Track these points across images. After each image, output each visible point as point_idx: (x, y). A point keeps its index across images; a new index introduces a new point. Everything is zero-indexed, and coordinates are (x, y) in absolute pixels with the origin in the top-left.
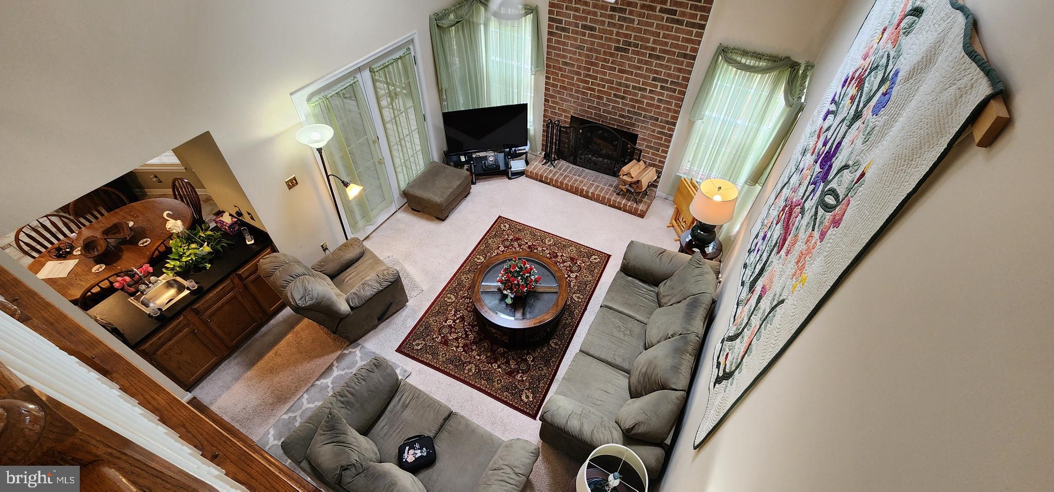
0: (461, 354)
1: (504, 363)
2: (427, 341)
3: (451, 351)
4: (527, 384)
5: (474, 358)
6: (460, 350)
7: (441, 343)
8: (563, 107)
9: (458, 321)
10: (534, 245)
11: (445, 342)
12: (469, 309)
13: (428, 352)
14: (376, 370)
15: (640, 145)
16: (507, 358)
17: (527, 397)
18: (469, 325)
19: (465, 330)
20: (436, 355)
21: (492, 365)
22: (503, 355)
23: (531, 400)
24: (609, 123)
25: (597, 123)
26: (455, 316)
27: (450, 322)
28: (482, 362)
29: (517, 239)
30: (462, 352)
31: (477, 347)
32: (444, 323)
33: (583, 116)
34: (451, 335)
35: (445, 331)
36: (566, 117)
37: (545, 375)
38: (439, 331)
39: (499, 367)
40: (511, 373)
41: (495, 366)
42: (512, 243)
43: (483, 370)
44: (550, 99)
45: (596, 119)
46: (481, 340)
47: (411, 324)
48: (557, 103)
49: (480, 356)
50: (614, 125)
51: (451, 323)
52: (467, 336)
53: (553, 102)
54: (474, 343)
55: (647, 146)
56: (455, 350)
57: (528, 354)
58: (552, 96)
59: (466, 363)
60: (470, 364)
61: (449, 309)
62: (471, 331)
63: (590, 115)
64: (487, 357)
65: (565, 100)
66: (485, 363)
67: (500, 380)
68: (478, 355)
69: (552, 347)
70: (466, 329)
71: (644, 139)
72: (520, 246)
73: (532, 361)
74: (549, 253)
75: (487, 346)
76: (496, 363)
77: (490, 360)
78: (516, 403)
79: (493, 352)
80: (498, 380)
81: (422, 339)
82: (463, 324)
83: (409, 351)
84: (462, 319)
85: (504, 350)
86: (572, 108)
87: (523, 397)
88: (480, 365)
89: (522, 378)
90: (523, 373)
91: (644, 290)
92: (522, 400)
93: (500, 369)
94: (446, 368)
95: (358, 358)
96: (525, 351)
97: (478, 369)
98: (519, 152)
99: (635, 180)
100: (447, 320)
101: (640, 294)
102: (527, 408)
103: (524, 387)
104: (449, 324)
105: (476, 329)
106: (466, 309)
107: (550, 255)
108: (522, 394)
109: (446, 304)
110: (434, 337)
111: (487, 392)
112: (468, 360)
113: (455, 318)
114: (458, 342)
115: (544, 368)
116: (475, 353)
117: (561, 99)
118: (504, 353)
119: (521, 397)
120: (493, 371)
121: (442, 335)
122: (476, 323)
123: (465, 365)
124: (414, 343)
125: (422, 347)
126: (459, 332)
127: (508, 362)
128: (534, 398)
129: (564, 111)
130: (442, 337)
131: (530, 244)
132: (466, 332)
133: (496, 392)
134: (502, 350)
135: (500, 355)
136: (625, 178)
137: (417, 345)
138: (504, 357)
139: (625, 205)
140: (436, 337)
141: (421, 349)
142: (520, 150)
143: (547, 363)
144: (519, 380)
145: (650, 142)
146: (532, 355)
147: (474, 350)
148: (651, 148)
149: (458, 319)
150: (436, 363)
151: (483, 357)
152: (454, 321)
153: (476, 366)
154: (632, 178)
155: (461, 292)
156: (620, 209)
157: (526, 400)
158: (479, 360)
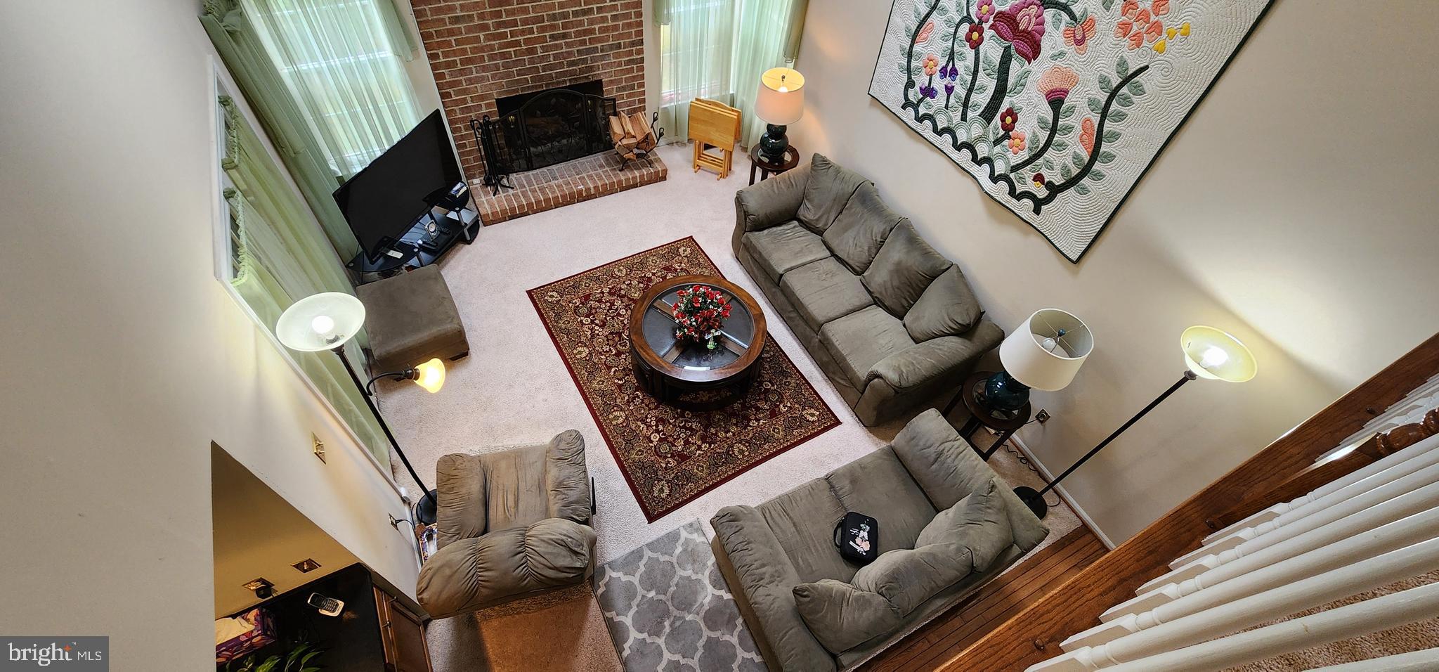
0: (712, 449)
1: (756, 413)
2: (664, 477)
3: (700, 458)
4: (796, 406)
5: (728, 438)
6: (705, 447)
7: (679, 463)
8: (478, 92)
9: (661, 428)
10: (613, 288)
11: (682, 458)
12: (652, 406)
13: (682, 485)
14: (741, 523)
15: (609, 92)
16: (752, 406)
17: (812, 415)
18: (676, 419)
19: (681, 428)
20: (692, 477)
21: (751, 426)
22: (744, 407)
23: (818, 413)
24: (558, 83)
25: (541, 92)
26: (651, 426)
27: (655, 438)
28: (739, 433)
29: (587, 297)
30: (710, 446)
31: (714, 428)
32: (651, 445)
33: (514, 91)
34: (676, 446)
35: (665, 448)
36: (488, 106)
37: (797, 384)
38: (660, 457)
39: (758, 420)
40: (774, 414)
41: (753, 423)
42: (589, 306)
43: (751, 438)
44: (451, 90)
45: (536, 87)
46: (708, 418)
47: (620, 483)
48: (465, 91)
49: (729, 431)
50: (564, 81)
51: (658, 436)
52: (691, 429)
53: (458, 93)
54: (706, 427)
55: (619, 89)
56: (702, 452)
57: (761, 383)
58: (452, 84)
59: (729, 451)
60: (733, 447)
61: (633, 428)
62: (686, 421)
63: (526, 84)
64: (736, 425)
65: (478, 80)
66: (744, 431)
67: (775, 428)
68: (726, 432)
69: (769, 358)
70: (681, 425)
71: (611, 82)
72: (600, 301)
73: (773, 385)
74: (639, 283)
75: (721, 417)
76: (751, 420)
77: (743, 424)
78: (813, 429)
79: (733, 414)
80: (774, 431)
81: (656, 482)
82: (670, 424)
83: (662, 506)
84: (660, 420)
85: (739, 404)
86: (493, 87)
87: (811, 419)
88: (742, 437)
89: (786, 406)
90: (781, 402)
91: (789, 231)
92: (813, 422)
93: (761, 421)
94: (720, 476)
95: (624, 578)
96: (756, 384)
97: (746, 442)
98: (460, 194)
99: (640, 137)
100: (649, 438)
101: (790, 237)
102: (825, 423)
103: (799, 411)
104: (657, 439)
105: (688, 414)
106: (650, 409)
107: (642, 283)
108: (806, 418)
109: (623, 426)
110: (664, 466)
111: (781, 449)
112: (726, 446)
113: (654, 428)
114: (693, 444)
115: (789, 379)
116: (721, 435)
117: (470, 81)
118: (743, 405)
119: (808, 421)
120: (759, 429)
121: (669, 456)
122: (679, 411)
123: (731, 453)
124: (655, 495)
125: (669, 487)
126: (679, 435)
127: (758, 409)
128: (817, 409)
129: (482, 98)
130: (671, 457)
131: (606, 290)
132: (684, 427)
133: (787, 441)
134: (737, 406)
135: (742, 410)
136: (625, 142)
137: (661, 491)
138: (749, 408)
139: (642, 176)
140: (667, 464)
141: (671, 491)
142: (458, 190)
143: (783, 373)
144: (787, 411)
145: (620, 81)
146: (766, 381)
147: (716, 433)
148: (623, 89)
149: (657, 426)
150: (705, 483)
151: (734, 429)
152: (658, 431)
153: (741, 443)
154: (634, 137)
155: (618, 400)
156: (635, 186)
157: (815, 419)
158: (734, 435)
